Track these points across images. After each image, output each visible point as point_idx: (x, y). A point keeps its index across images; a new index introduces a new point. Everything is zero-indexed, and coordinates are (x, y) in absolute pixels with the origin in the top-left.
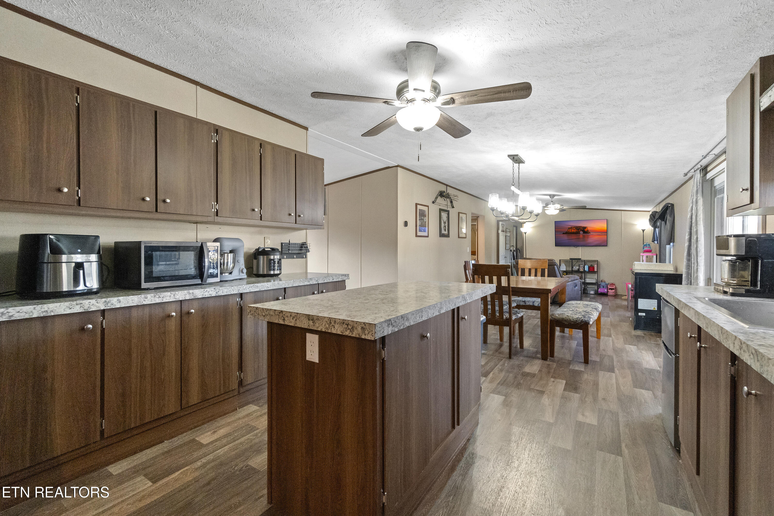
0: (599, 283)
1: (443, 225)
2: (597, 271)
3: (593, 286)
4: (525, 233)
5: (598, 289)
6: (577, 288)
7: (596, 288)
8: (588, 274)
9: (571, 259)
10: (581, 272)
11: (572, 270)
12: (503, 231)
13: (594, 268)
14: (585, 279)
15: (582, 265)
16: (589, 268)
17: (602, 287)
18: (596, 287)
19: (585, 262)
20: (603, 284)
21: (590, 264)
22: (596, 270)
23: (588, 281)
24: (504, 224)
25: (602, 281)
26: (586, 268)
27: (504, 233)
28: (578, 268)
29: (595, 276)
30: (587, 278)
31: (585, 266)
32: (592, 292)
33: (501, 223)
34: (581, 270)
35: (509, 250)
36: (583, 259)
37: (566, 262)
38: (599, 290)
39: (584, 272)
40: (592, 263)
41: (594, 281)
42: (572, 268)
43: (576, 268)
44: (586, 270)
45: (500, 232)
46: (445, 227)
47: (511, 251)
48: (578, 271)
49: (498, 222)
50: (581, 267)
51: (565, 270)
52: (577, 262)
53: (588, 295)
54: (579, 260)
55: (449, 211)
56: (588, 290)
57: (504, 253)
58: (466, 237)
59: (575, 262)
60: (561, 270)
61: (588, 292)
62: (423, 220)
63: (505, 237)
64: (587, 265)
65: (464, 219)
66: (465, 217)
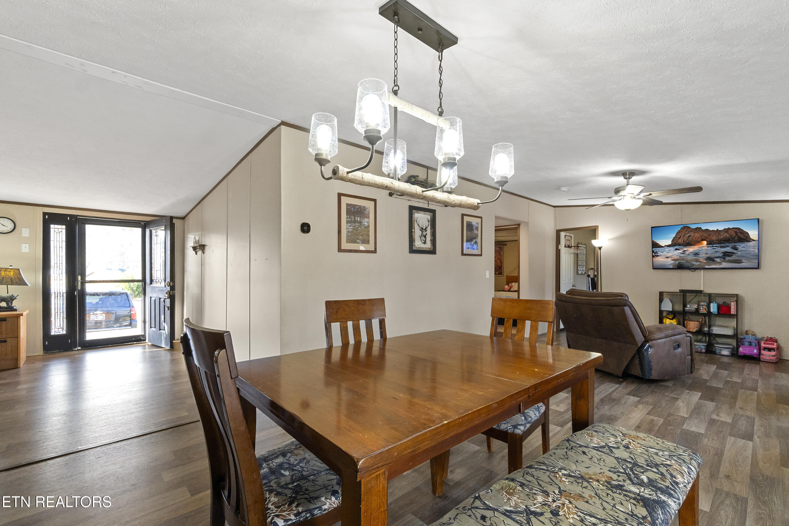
0: (741, 337)
1: (417, 233)
2: (737, 315)
3: (729, 341)
4: (600, 248)
5: (738, 347)
6: (680, 350)
7: (735, 345)
8: (717, 318)
9: (682, 291)
10: (704, 315)
11: (684, 310)
12: (569, 247)
13: (729, 308)
14: (710, 327)
15: (704, 301)
16: (719, 307)
17: (746, 343)
18: (734, 342)
19: (711, 298)
20: (749, 338)
21: (721, 301)
22: (733, 311)
23: (716, 330)
24: (571, 235)
25: (747, 333)
26: (714, 308)
27: (572, 250)
28: (696, 306)
29: (733, 323)
30: (715, 326)
31: (712, 304)
32: (725, 352)
33: (563, 234)
34: (703, 310)
35: (586, 275)
36: (708, 290)
37: (672, 295)
38: (741, 349)
39: (709, 314)
40: (726, 300)
41: (730, 332)
42: (685, 306)
43: (691, 307)
44: (712, 311)
45: (562, 247)
46: (425, 237)
47: (589, 276)
48: (697, 312)
49: (558, 232)
50: (702, 305)
51: (671, 310)
52: (694, 297)
53: (717, 356)
54: (699, 292)
55: (435, 210)
56: (717, 348)
57: (570, 280)
58: (480, 254)
59: (689, 297)
60: (662, 309)
61: (717, 352)
62: (360, 222)
63: (572, 256)
64: (714, 302)
65: (477, 225)
66: (477, 222)
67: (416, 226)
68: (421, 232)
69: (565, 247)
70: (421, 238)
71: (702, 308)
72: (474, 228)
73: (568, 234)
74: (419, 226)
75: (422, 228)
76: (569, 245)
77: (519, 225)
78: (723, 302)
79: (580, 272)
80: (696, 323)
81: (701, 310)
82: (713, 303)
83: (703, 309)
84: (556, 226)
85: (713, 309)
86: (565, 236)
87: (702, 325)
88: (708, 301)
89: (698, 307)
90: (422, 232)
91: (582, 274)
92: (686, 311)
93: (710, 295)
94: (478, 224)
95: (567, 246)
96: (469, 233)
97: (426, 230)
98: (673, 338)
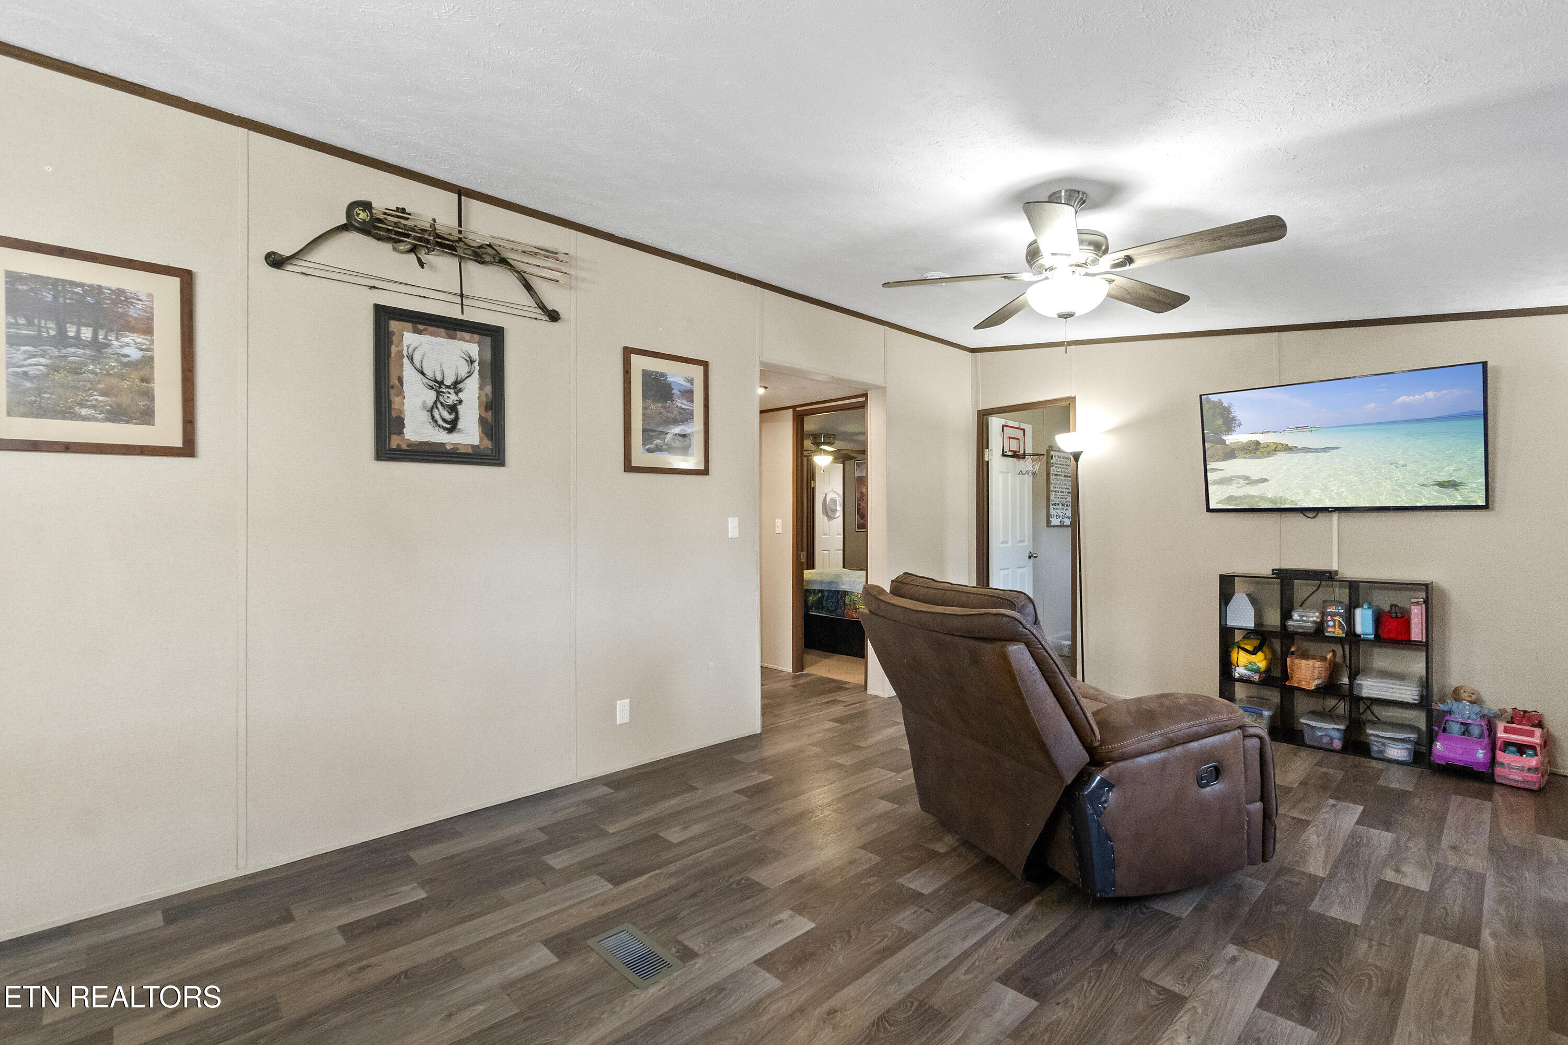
0: (1442, 707)
1: (415, 394)
2: (1427, 641)
4: (1076, 457)
5: (1431, 737)
7: (1423, 726)
8: (1376, 650)
9: (1279, 573)
10: (1339, 641)
11: (1284, 626)
12: (1019, 456)
13: (1405, 622)
14: (1353, 676)
15: (1340, 603)
16: (1379, 619)
17: (1455, 728)
18: (1419, 719)
19: (1358, 591)
20: (1464, 711)
21: (1384, 601)
22: (1417, 633)
23: (1370, 687)
24: (1023, 426)
25: (1456, 695)
26: (1364, 622)
28: (1314, 617)
29: (1416, 665)
30: (1367, 673)
31: (1358, 612)
32: (1397, 752)
33: (995, 423)
34: (1335, 629)
36: (1352, 572)
37: (1255, 583)
38: (1438, 746)
39: (1352, 638)
40: (1401, 599)
41: (1409, 693)
42: (1286, 615)
43: (1305, 618)
44: (1359, 629)
45: (994, 456)
46: (453, 409)
48: (1319, 633)
49: (983, 416)
50: (1333, 615)
51: (1251, 624)
52: (1315, 589)
53: (1374, 764)
54: (1325, 577)
55: (502, 328)
56: (1372, 738)
57: (1022, 541)
58: (702, 468)
59: (1301, 589)
60: (1230, 623)
61: (1375, 748)
62: (98, 347)
63: (1028, 479)
64: (1366, 606)
65: (688, 385)
66: (690, 375)
67: (409, 373)
68: (432, 395)
69: (1004, 455)
70: (431, 411)
71: (1331, 623)
72: (675, 392)
73: (1010, 423)
74: (423, 373)
75: (441, 383)
76: (1015, 452)
77: (866, 395)
78: (1392, 606)
79: (1055, 521)
80: (1318, 664)
81: (1330, 629)
82: (1362, 607)
83: (1334, 626)
84: (976, 400)
85: (1363, 624)
86: (1003, 426)
87: (1334, 670)
88: (1347, 601)
89: (1323, 617)
90: (439, 393)
91: (1062, 526)
92: (1291, 629)
93: (1354, 586)
94: (691, 381)
95: (1010, 454)
96: (655, 407)
97: (456, 386)
98: (1194, 745)
